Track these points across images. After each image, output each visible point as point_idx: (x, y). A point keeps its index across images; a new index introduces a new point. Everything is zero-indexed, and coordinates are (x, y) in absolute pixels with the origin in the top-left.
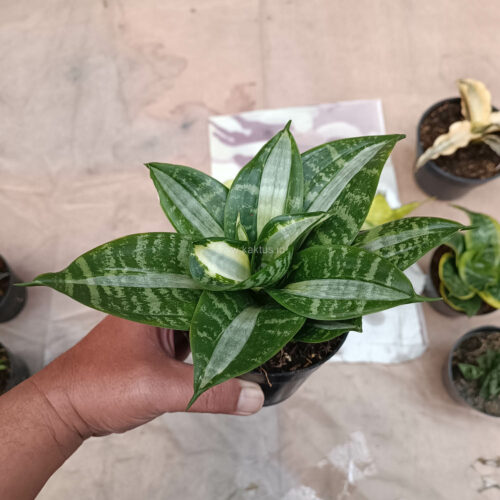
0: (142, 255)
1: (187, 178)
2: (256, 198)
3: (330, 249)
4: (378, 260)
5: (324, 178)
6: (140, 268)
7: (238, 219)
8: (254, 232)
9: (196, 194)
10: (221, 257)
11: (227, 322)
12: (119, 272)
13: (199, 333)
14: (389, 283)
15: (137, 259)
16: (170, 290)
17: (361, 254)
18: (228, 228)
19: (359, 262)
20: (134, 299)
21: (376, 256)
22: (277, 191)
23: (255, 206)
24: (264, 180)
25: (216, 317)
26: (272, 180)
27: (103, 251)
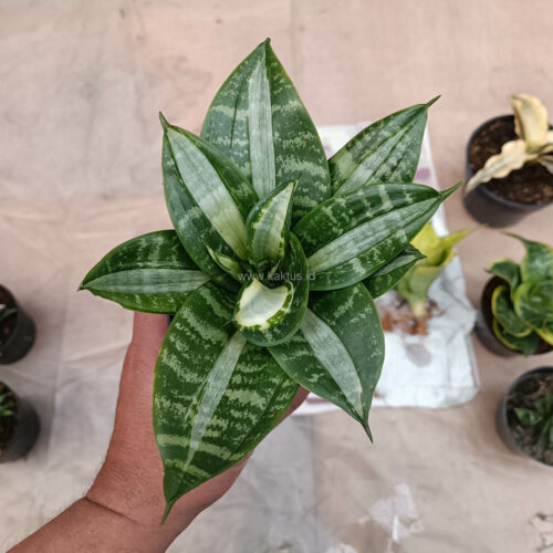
0: (186, 373)
1: (121, 259)
6: (199, 384)
7: (211, 252)
8: (226, 248)
9: (141, 264)
11: (306, 345)
12: (194, 408)
15: (188, 380)
16: (238, 372)
22: (215, 193)
23: (209, 225)
24: (196, 195)
25: (300, 353)
26: (204, 188)
27: (162, 408)
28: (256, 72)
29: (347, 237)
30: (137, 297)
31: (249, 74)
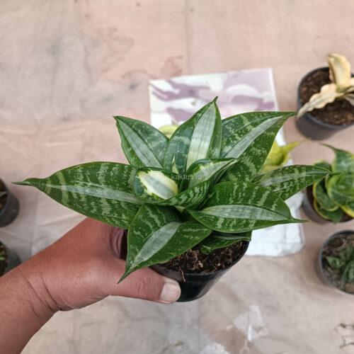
0: (102, 176)
1: (142, 129)
2: (188, 147)
3: (235, 184)
4: (268, 192)
5: (237, 137)
6: (100, 184)
7: (174, 160)
9: (147, 141)
10: (158, 183)
11: (157, 228)
12: (85, 185)
13: (135, 232)
14: (273, 209)
15: (99, 178)
16: (119, 202)
17: (256, 188)
18: (166, 165)
19: (254, 193)
20: (93, 203)
21: (267, 190)
22: (203, 143)
23: (187, 152)
24: (195, 135)
25: (149, 224)
26: (200, 135)
27: (76, 169)
28: (275, 118)
29: (231, 206)
30: (131, 149)
31: (271, 117)
